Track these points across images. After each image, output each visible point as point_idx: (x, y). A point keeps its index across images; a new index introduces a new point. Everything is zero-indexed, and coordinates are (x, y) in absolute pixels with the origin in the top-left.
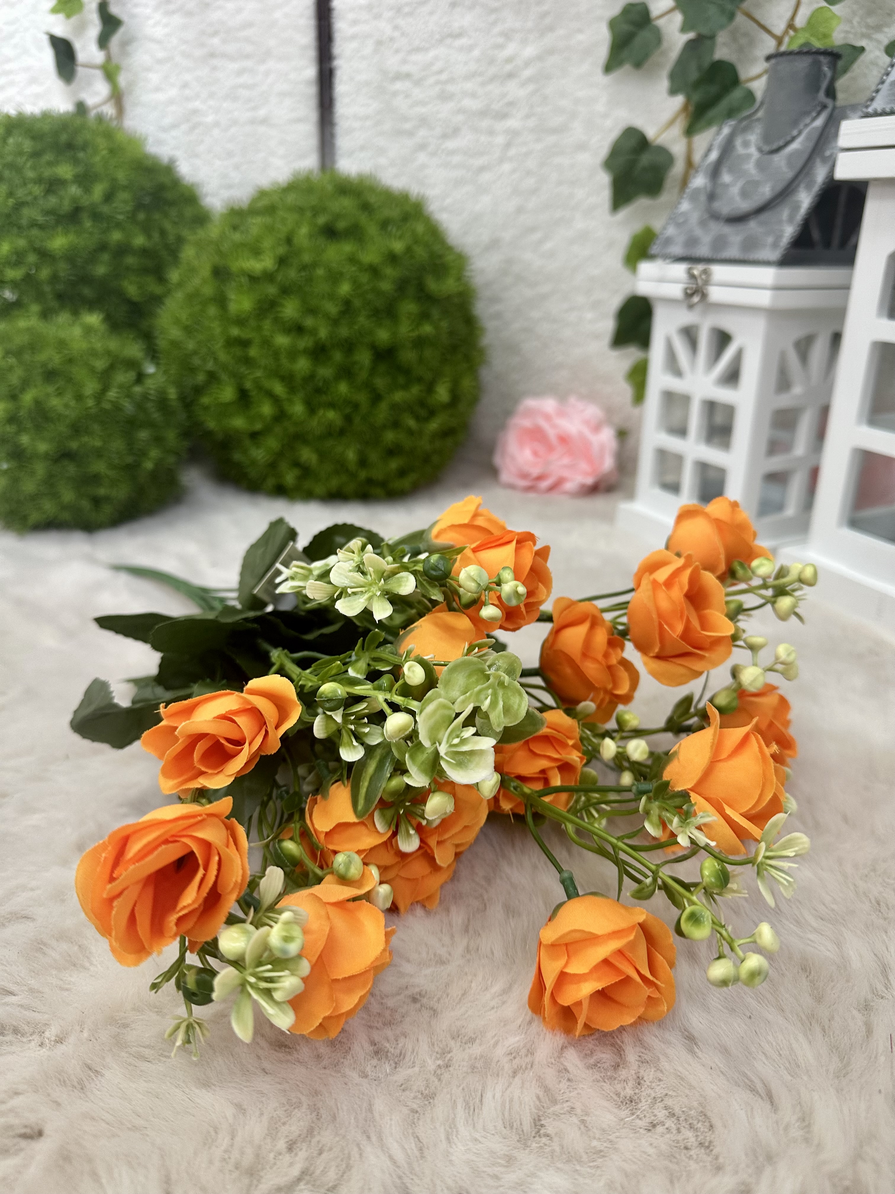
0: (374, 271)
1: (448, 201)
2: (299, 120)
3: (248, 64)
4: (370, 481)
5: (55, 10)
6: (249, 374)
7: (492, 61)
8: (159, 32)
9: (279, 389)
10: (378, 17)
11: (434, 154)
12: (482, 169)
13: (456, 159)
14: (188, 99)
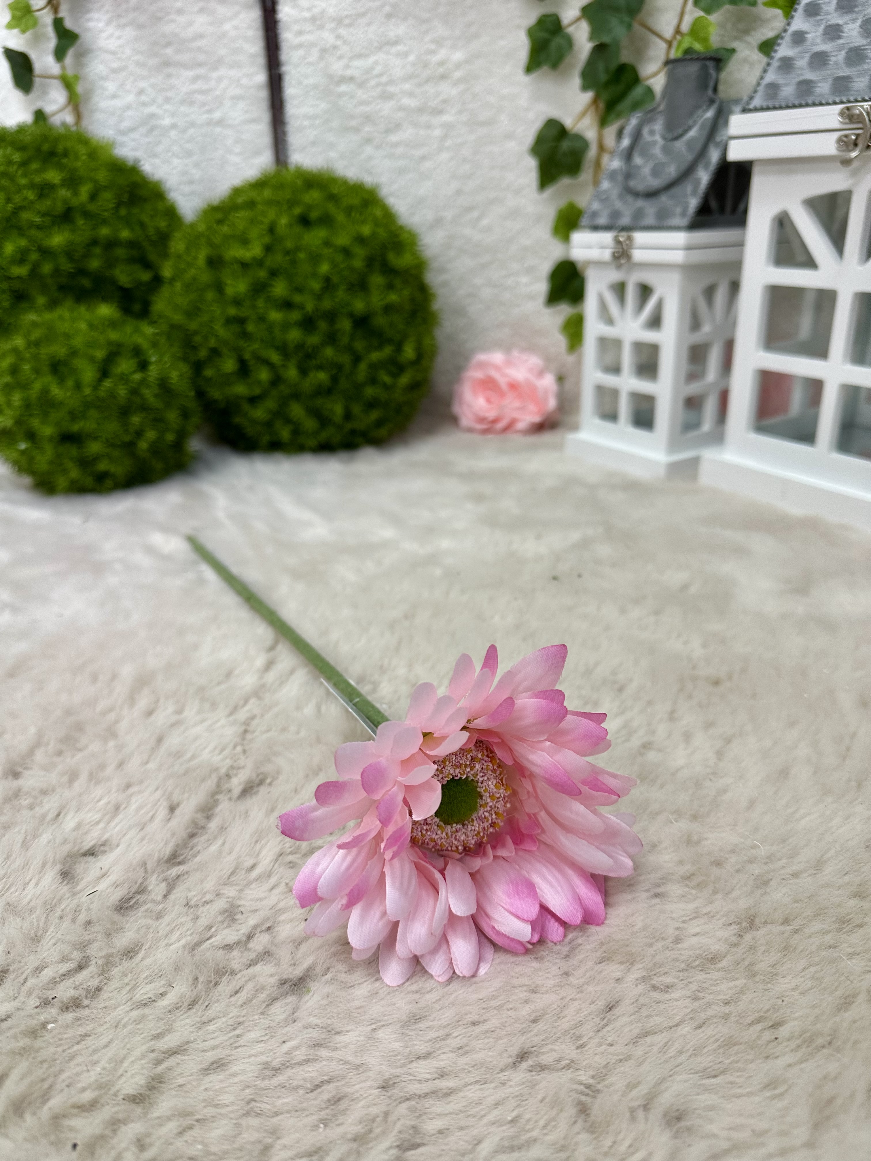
0: (346, 252)
1: (395, 187)
2: (253, 121)
3: (201, 71)
4: (353, 432)
5: (10, 26)
6: (248, 346)
7: (426, 65)
8: (112, 44)
9: (275, 357)
10: (321, 27)
11: (378, 147)
12: (423, 158)
13: (400, 150)
14: (144, 104)
